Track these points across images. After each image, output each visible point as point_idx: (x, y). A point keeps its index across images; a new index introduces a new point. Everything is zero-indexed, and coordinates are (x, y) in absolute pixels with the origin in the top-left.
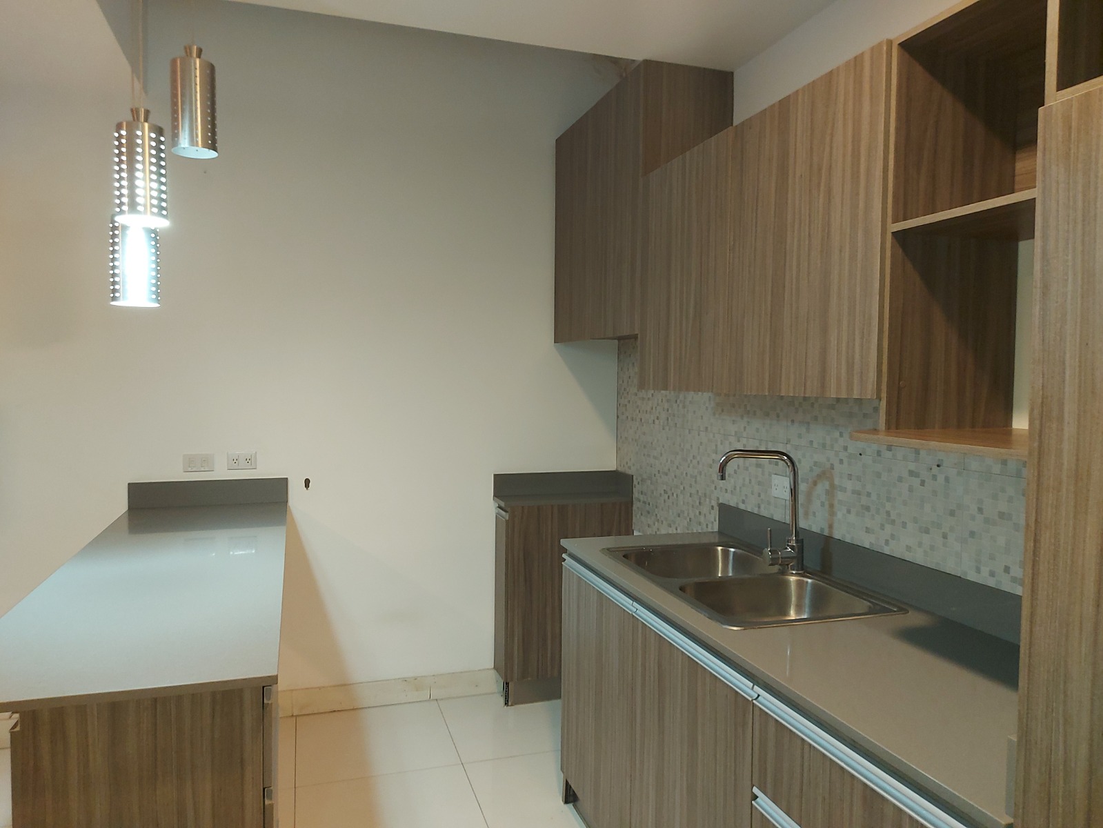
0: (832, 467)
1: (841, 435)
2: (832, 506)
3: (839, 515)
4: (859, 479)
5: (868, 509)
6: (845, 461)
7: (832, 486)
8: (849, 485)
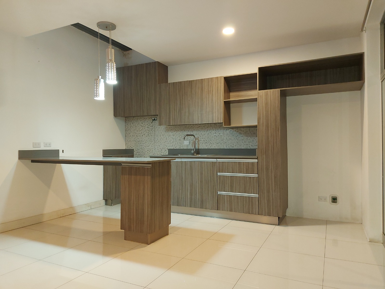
0: (198, 137)
1: (200, 132)
2: (198, 144)
4: (204, 138)
5: (206, 143)
6: (201, 136)
7: (199, 140)
8: (202, 140)
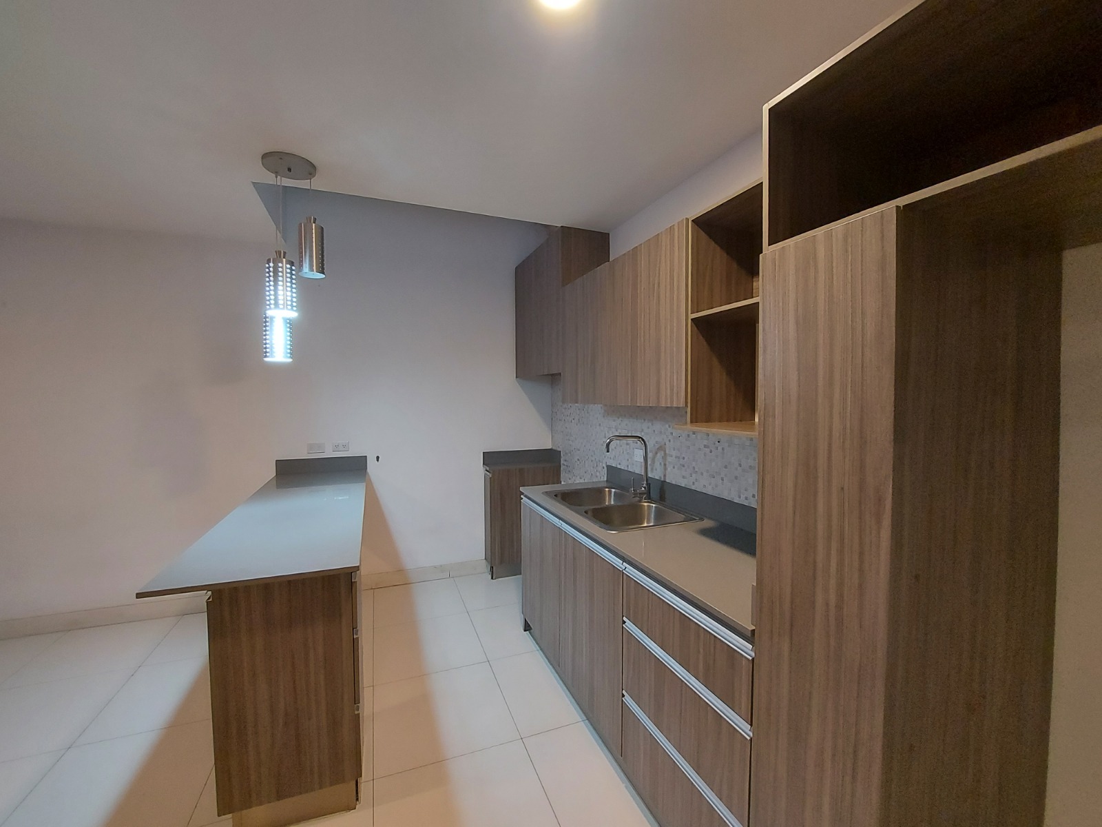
0: (665, 444)
1: (669, 426)
2: (665, 465)
3: (669, 469)
4: (679, 450)
5: (683, 466)
6: (672, 440)
7: (665, 454)
8: (674, 454)
